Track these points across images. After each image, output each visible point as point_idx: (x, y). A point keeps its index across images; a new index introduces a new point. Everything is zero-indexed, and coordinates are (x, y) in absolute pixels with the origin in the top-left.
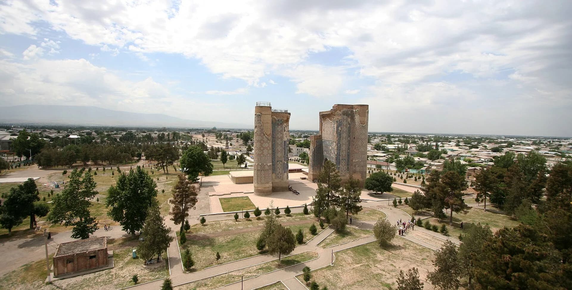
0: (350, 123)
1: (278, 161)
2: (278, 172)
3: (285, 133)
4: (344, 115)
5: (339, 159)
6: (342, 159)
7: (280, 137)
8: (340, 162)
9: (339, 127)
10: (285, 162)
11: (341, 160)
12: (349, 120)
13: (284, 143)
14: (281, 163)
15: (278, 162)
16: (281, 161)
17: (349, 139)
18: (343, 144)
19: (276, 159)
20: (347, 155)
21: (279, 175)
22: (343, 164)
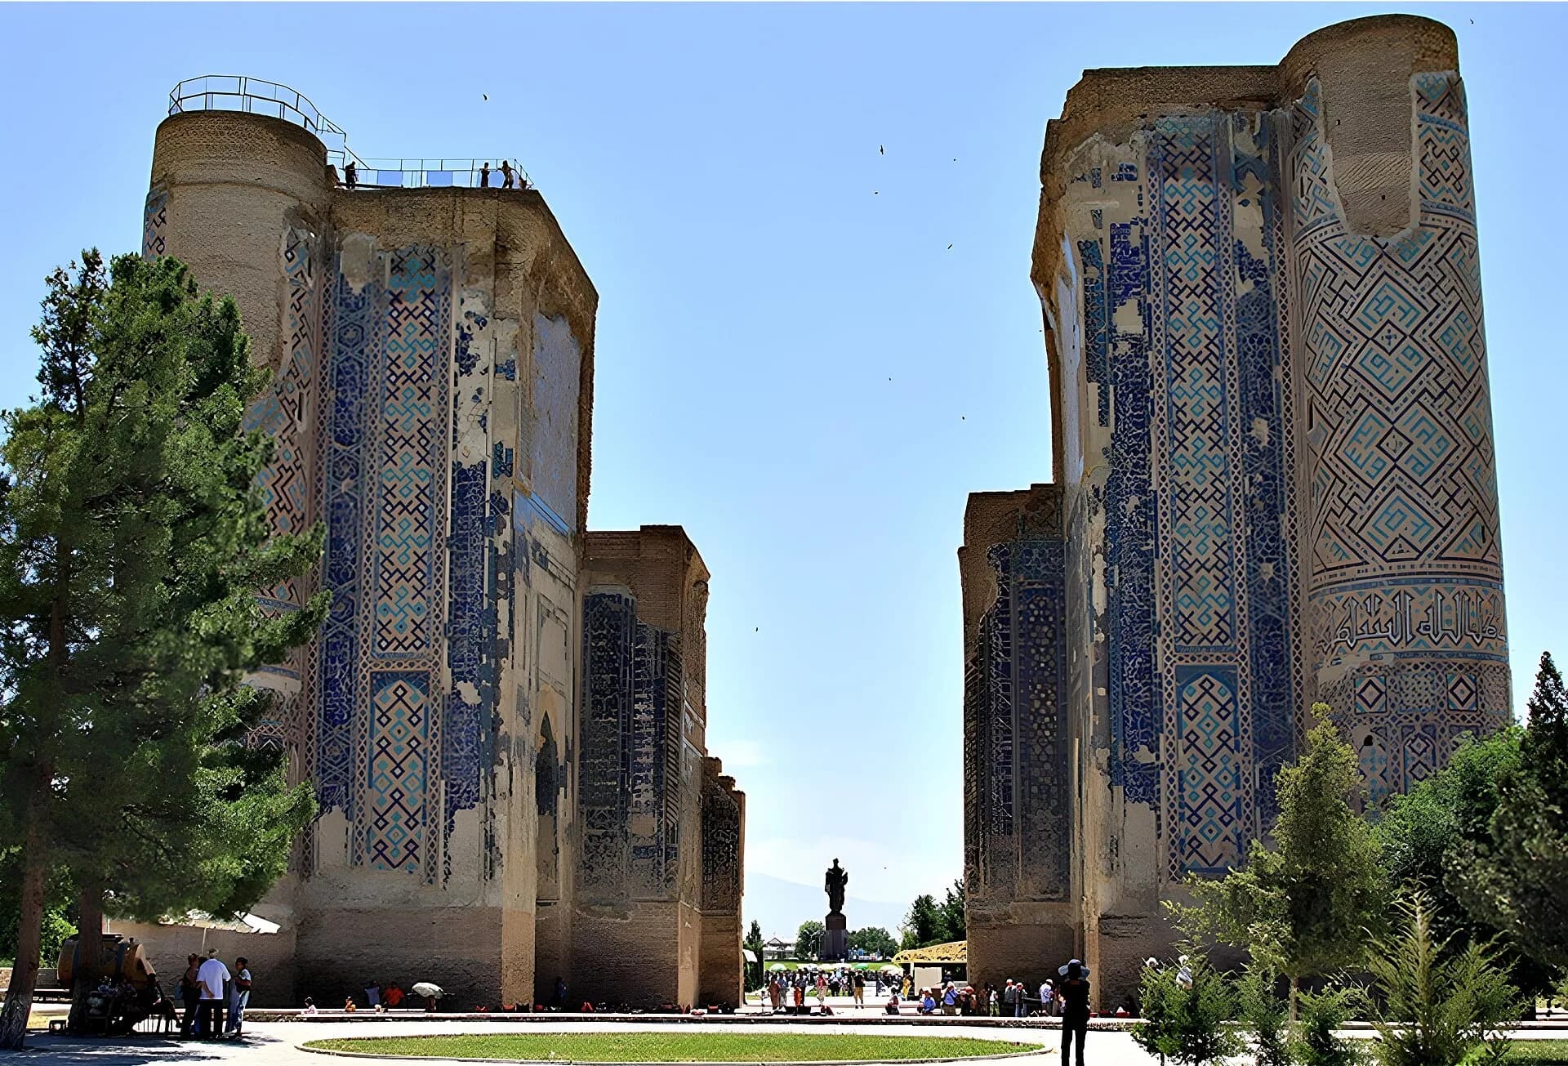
0: (1257, 252)
1: (381, 680)
2: (373, 798)
3: (468, 384)
4: (1173, 174)
5: (1147, 671)
6: (1186, 675)
7: (408, 426)
8: (1153, 705)
9: (1116, 301)
10: (469, 694)
11: (1169, 690)
12: (1247, 221)
13: (460, 495)
14: (412, 693)
15: (388, 694)
16: (421, 680)
17: (1261, 428)
18: (1182, 495)
19: (366, 664)
20: (1242, 614)
21: (396, 834)
22: (1208, 725)
